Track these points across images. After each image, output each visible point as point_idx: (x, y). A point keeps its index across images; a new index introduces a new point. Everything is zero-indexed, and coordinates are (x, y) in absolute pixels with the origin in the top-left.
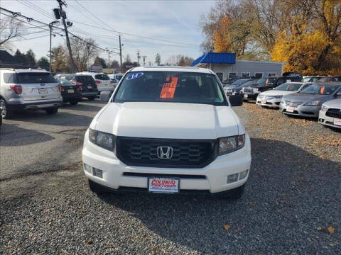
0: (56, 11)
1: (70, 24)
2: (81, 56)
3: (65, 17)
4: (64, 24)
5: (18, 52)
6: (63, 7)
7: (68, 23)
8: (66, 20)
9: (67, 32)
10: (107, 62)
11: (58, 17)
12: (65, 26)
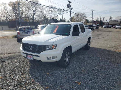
0: (68, 5)
1: (72, 9)
2: (80, 19)
3: (70, 7)
4: (70, 9)
5: (61, 19)
6: (70, 4)
7: (71, 9)
8: (70, 8)
9: (70, 12)
10: (89, 21)
11: (68, 7)
12: (70, 10)
